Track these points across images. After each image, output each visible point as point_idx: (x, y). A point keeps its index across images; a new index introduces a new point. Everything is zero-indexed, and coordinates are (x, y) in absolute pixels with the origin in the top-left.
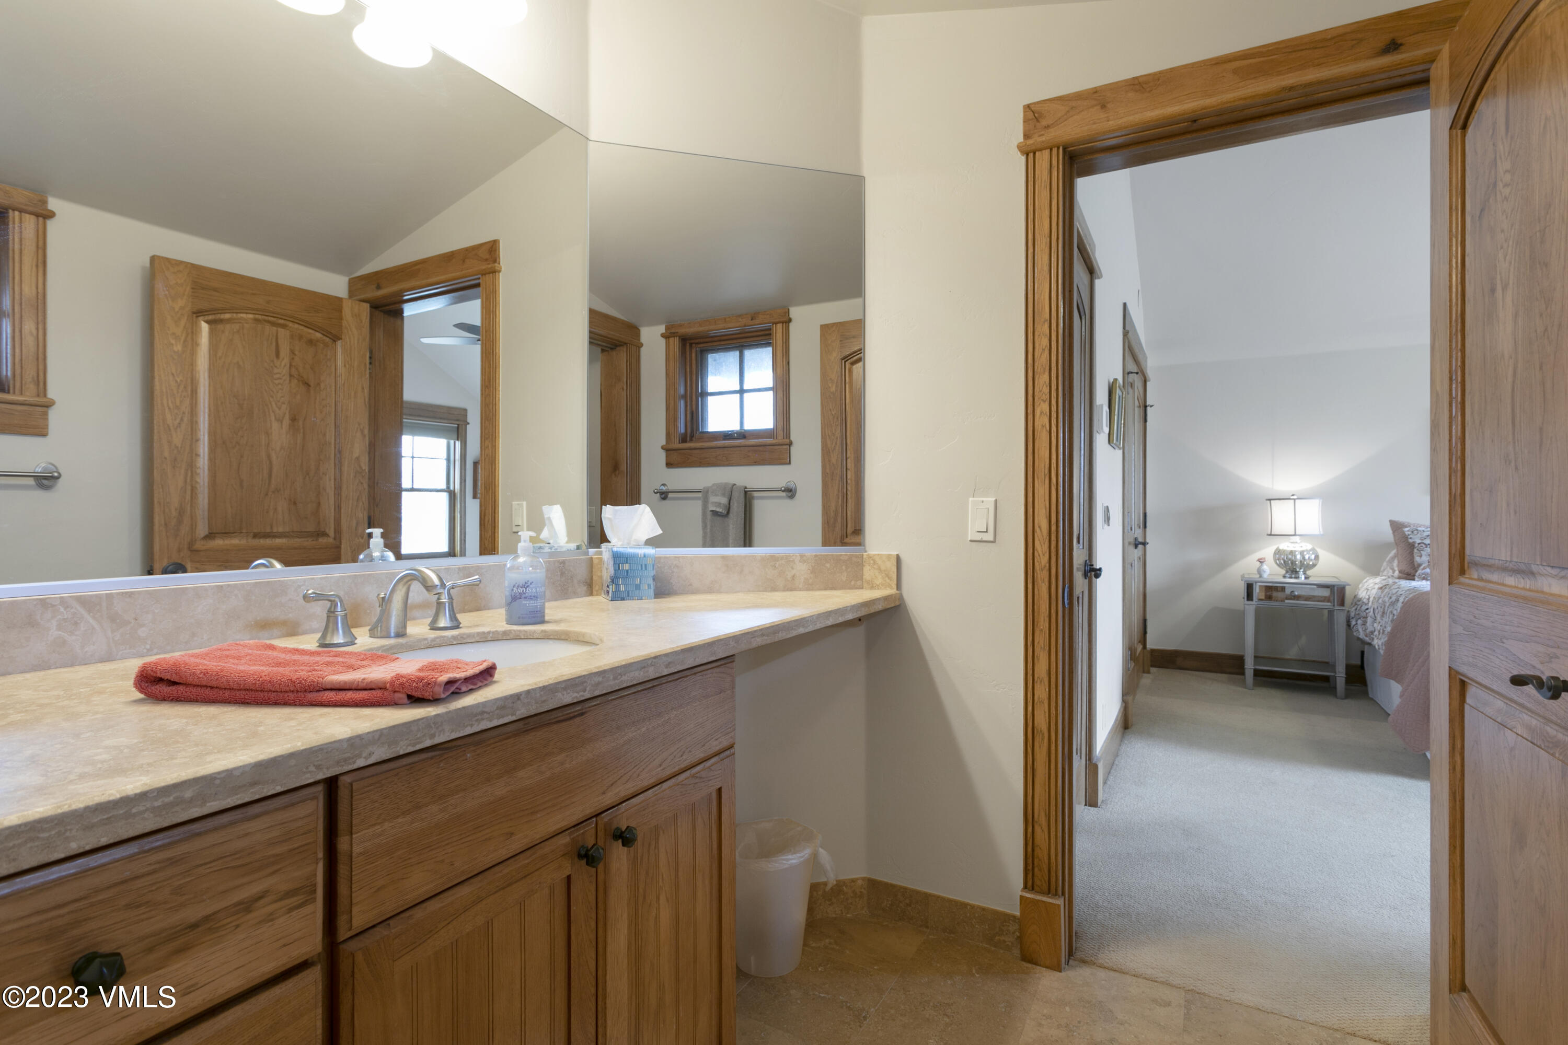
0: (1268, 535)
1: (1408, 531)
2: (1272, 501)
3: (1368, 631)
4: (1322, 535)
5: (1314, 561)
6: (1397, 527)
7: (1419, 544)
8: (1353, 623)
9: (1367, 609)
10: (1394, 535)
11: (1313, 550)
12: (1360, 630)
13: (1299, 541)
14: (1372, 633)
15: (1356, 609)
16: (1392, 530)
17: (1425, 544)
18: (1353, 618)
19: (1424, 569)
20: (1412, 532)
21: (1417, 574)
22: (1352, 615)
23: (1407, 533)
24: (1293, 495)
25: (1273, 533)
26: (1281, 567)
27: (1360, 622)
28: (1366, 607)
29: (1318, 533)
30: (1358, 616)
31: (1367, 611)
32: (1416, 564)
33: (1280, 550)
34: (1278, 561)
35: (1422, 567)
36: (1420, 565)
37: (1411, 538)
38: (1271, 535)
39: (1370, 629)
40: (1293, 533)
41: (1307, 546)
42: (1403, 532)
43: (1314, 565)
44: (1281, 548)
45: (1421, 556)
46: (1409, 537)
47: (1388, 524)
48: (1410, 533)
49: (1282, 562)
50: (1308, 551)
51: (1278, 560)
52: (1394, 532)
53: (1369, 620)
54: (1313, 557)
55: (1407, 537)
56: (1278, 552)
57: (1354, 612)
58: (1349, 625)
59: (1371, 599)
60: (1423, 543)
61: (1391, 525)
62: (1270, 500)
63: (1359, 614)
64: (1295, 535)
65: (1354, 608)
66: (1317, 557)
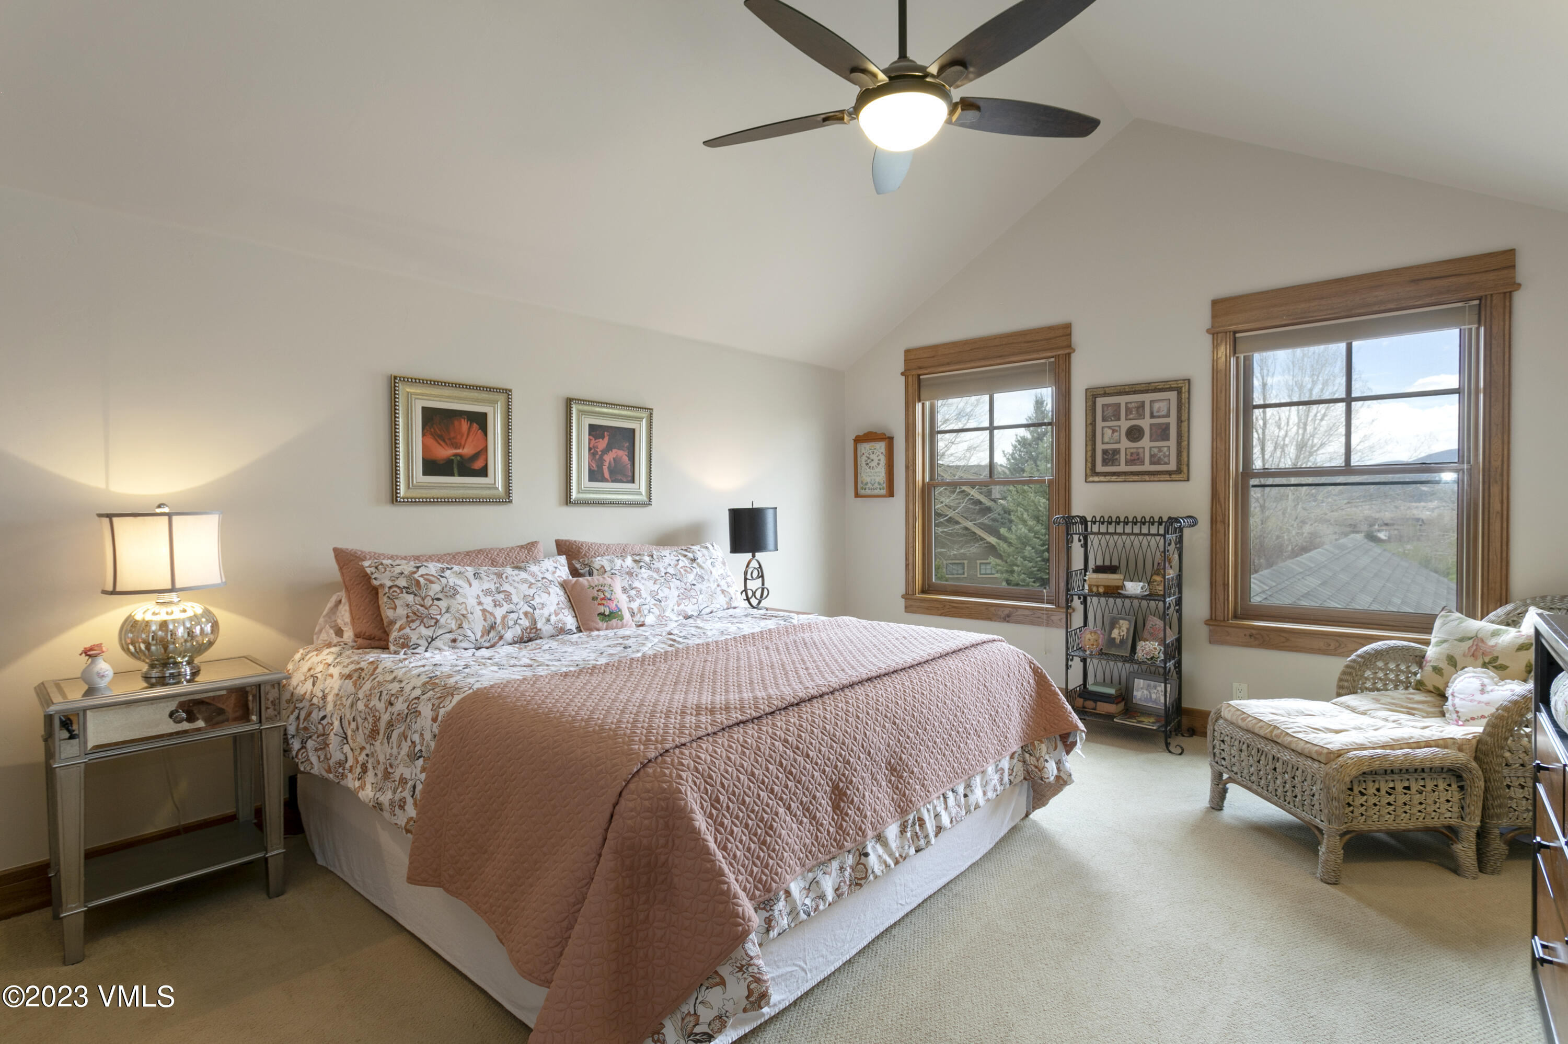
0: (105, 592)
1: (370, 566)
2: (115, 520)
3: (331, 762)
4: (225, 583)
5: (212, 637)
6: (345, 559)
7: (390, 588)
8: (296, 745)
9: (324, 717)
10: (342, 574)
11: (207, 613)
12: (314, 759)
13: (176, 600)
14: (341, 764)
15: (298, 718)
16: (339, 564)
17: (399, 587)
18: (293, 736)
19: (401, 629)
20: (376, 568)
21: (391, 638)
22: (292, 730)
23: (368, 570)
24: (159, 506)
25: (118, 589)
26: (139, 659)
27: (310, 744)
28: (322, 714)
29: (219, 581)
30: (305, 734)
31: (324, 722)
32: (385, 621)
33: (136, 622)
34: (131, 647)
35: (397, 626)
36: (392, 623)
37: (375, 579)
38: (114, 592)
39: (337, 756)
40: (169, 587)
41: (195, 608)
42: (363, 569)
43: (211, 644)
44: (139, 617)
45: (395, 608)
46: (373, 577)
47: (332, 555)
48: (373, 570)
49: (143, 646)
50: (195, 618)
51: (133, 643)
52: (341, 568)
53: (334, 740)
54: (208, 628)
55: (370, 578)
56: (131, 626)
57: (294, 724)
58: (287, 750)
59: (330, 698)
60: (396, 586)
61: (336, 556)
62: (110, 516)
63: (306, 729)
64: (173, 590)
65: (292, 717)
66: (215, 626)
